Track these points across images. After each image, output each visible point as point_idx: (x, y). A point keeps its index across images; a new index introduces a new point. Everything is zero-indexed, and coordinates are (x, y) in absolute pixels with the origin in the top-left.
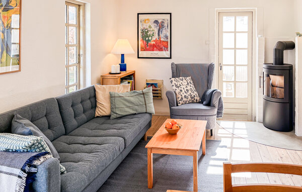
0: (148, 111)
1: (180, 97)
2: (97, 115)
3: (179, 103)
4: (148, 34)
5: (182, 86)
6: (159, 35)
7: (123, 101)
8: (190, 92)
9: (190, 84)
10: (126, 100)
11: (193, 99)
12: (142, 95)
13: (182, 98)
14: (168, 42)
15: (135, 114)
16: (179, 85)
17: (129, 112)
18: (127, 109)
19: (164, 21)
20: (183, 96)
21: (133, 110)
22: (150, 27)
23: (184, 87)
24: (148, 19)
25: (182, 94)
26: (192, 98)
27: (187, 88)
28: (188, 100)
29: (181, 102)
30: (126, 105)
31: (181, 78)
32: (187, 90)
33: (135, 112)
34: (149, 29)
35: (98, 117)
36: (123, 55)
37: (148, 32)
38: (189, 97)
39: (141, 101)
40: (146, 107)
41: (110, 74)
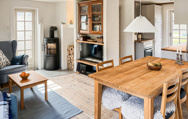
3: (2, 67)
8: (5, 59)
25: (2, 61)
26: (7, 63)
27: (3, 57)
28: (5, 64)
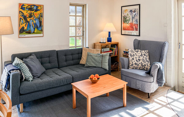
0: (102, 67)
1: (131, 63)
2: (80, 63)
3: (130, 67)
4: (127, 19)
5: (135, 56)
6: (132, 20)
7: (92, 58)
8: (141, 61)
9: (143, 56)
10: (93, 58)
11: (143, 67)
12: (101, 57)
13: (132, 65)
14: (137, 25)
15: (96, 67)
16: (132, 55)
17: (92, 65)
18: (92, 63)
19: (136, 10)
20: (134, 63)
21: (95, 64)
22: (128, 15)
23: (137, 57)
24: (127, 10)
25: (133, 61)
27: (140, 58)
28: (139, 67)
29: (131, 67)
30: (92, 61)
31: (137, 50)
32: (139, 60)
33: (96, 66)
34: (127, 16)
35: (81, 64)
36: (109, 32)
37: (126, 18)
38: (140, 65)
39: (100, 60)
40: (102, 64)
41: (100, 43)
